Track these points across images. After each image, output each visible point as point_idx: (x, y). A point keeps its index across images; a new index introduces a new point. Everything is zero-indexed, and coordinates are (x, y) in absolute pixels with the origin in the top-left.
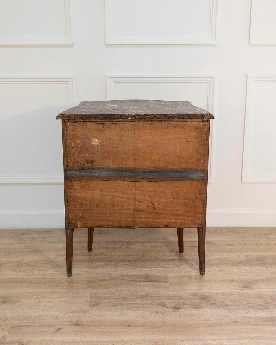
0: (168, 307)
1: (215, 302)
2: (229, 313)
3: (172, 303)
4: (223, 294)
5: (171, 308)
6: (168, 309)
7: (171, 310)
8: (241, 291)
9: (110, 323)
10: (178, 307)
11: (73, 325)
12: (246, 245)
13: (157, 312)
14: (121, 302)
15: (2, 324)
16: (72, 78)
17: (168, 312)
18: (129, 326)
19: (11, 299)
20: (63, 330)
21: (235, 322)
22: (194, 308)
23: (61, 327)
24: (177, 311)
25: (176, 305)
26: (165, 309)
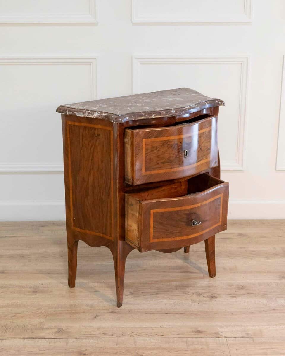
0: (204, 296)
1: (251, 292)
2: (268, 302)
3: (209, 292)
4: (260, 284)
5: (208, 297)
6: (204, 299)
7: (208, 299)
8: (278, 281)
9: (147, 311)
10: (214, 296)
11: (110, 313)
12: (281, 237)
13: (193, 301)
14: (156, 292)
15: (38, 312)
16: (95, 59)
17: (205, 301)
18: (167, 313)
19: (42, 289)
20: (100, 317)
21: (274, 310)
22: (231, 297)
23: (98, 314)
24: (214, 300)
25: (212, 294)
26: (201, 298)
